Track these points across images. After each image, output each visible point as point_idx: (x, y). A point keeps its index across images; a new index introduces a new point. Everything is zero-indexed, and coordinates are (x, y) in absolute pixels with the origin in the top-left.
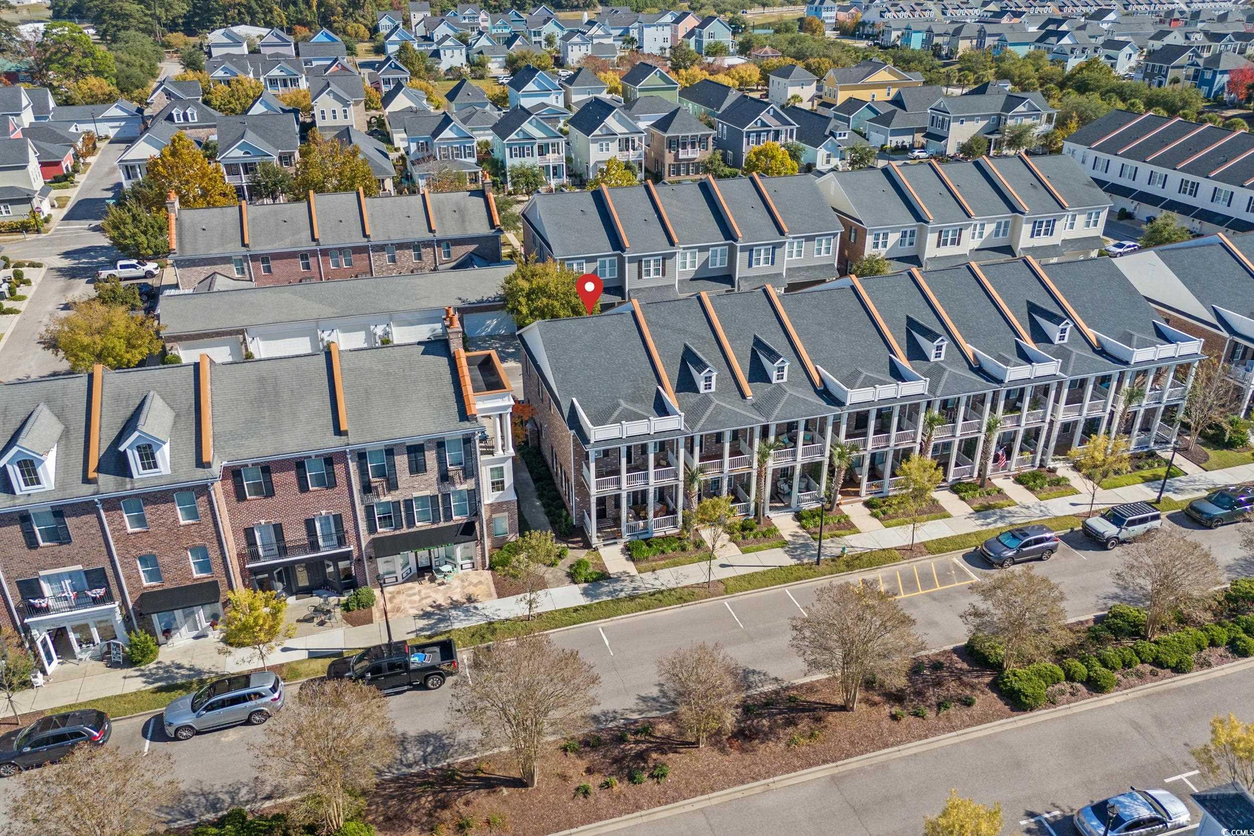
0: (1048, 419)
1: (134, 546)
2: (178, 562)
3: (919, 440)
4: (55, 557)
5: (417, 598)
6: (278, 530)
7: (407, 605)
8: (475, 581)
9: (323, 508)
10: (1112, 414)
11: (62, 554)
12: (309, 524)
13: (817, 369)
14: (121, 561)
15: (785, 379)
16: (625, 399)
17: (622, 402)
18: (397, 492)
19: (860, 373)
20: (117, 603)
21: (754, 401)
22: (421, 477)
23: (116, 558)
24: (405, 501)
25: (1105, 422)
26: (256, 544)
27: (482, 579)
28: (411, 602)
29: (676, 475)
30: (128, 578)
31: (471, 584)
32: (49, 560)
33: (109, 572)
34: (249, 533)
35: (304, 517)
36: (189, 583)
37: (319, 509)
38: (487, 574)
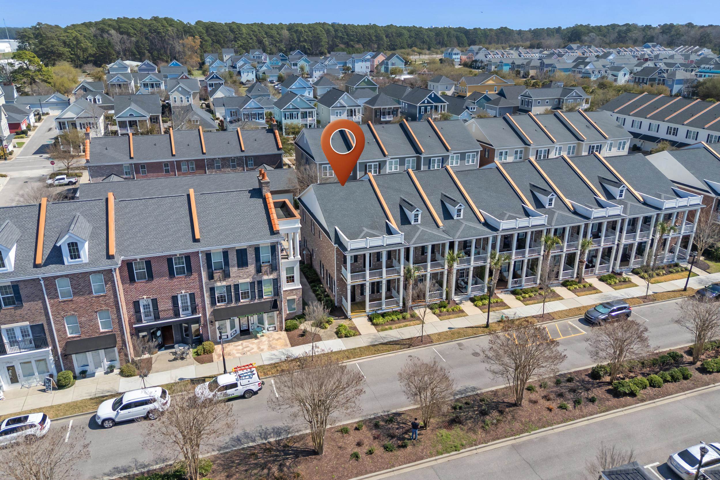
0: (616, 242)
1: (63, 310)
2: (91, 320)
3: (542, 253)
4: (11, 316)
5: (240, 347)
6: (155, 302)
7: (235, 352)
8: (276, 337)
9: (183, 289)
10: (653, 240)
11: (16, 314)
12: (175, 299)
13: (480, 211)
14: (54, 319)
15: (462, 217)
16: (367, 227)
17: (365, 229)
18: (230, 280)
19: (506, 214)
20: (50, 348)
21: (444, 229)
22: (244, 270)
23: (51, 317)
24: (235, 285)
25: (649, 245)
26: (140, 312)
27: (281, 336)
28: (236, 350)
29: (399, 273)
30: (58, 331)
31: (274, 339)
32: (8, 318)
33: (46, 327)
34: (136, 304)
35: (170, 295)
36: (97, 335)
37: (180, 289)
38: (284, 334)
